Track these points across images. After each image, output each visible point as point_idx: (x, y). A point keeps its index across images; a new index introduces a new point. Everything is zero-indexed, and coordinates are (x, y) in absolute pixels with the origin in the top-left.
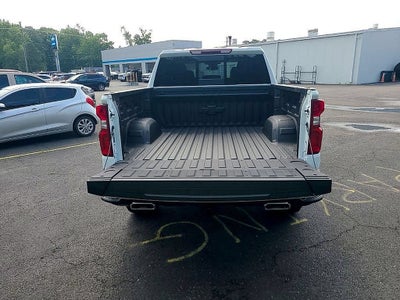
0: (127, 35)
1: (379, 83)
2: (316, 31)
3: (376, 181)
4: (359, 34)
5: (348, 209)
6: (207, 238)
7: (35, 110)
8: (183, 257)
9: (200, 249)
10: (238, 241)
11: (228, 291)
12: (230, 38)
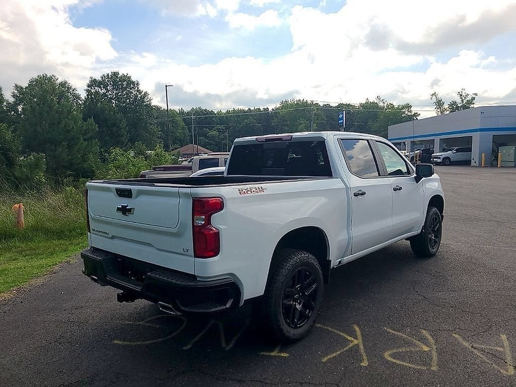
0: (439, 104)
5: (364, 364)
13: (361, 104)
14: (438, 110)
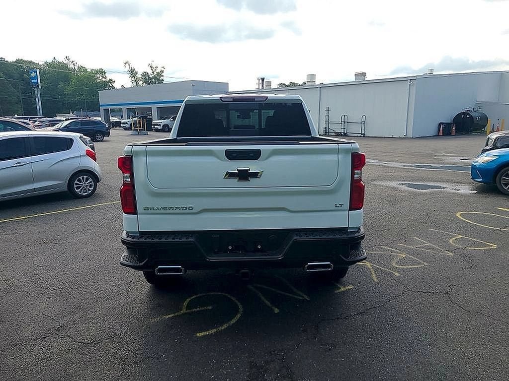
0: (133, 73)
1: (437, 136)
2: (364, 74)
3: (428, 244)
4: (412, 79)
5: (397, 274)
6: (241, 310)
7: (20, 165)
8: (215, 330)
9: (234, 321)
10: (276, 311)
11: (267, 362)
12: (263, 79)
13: (46, 63)
14: (133, 79)
